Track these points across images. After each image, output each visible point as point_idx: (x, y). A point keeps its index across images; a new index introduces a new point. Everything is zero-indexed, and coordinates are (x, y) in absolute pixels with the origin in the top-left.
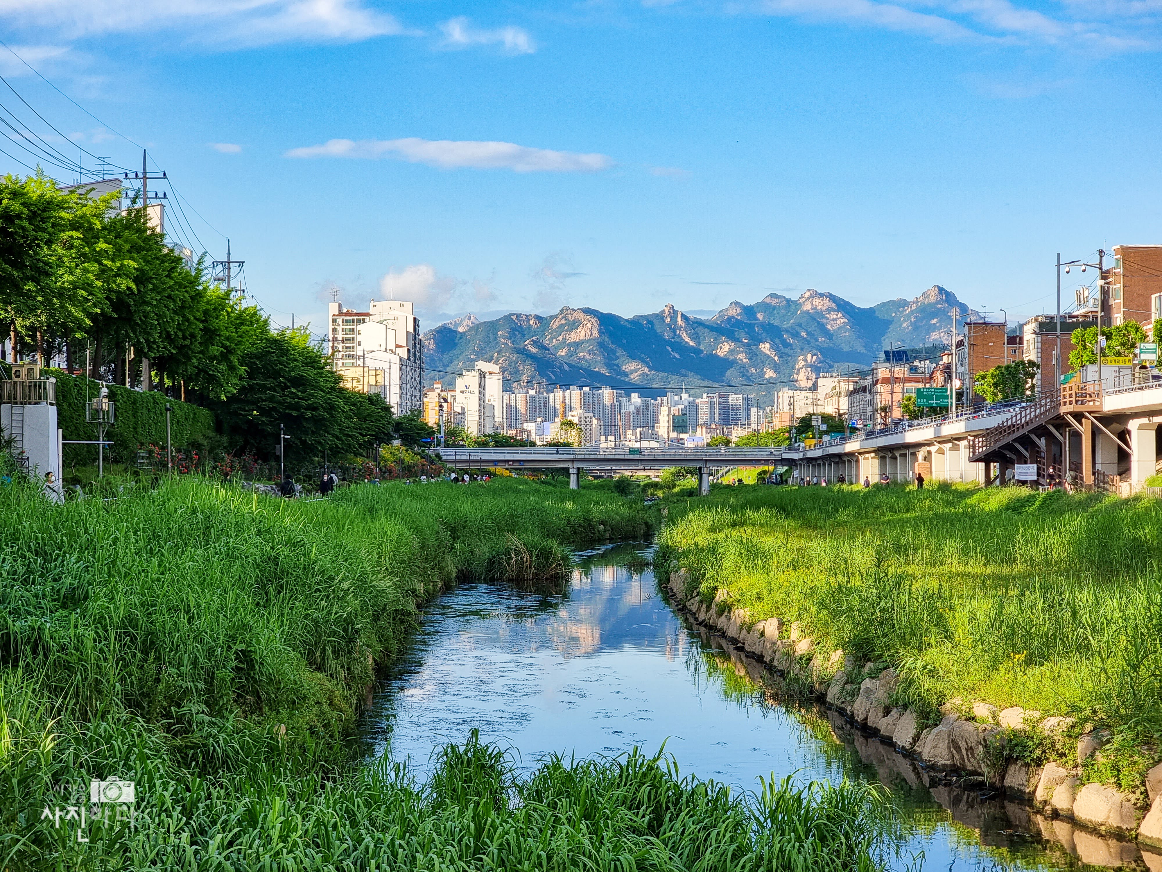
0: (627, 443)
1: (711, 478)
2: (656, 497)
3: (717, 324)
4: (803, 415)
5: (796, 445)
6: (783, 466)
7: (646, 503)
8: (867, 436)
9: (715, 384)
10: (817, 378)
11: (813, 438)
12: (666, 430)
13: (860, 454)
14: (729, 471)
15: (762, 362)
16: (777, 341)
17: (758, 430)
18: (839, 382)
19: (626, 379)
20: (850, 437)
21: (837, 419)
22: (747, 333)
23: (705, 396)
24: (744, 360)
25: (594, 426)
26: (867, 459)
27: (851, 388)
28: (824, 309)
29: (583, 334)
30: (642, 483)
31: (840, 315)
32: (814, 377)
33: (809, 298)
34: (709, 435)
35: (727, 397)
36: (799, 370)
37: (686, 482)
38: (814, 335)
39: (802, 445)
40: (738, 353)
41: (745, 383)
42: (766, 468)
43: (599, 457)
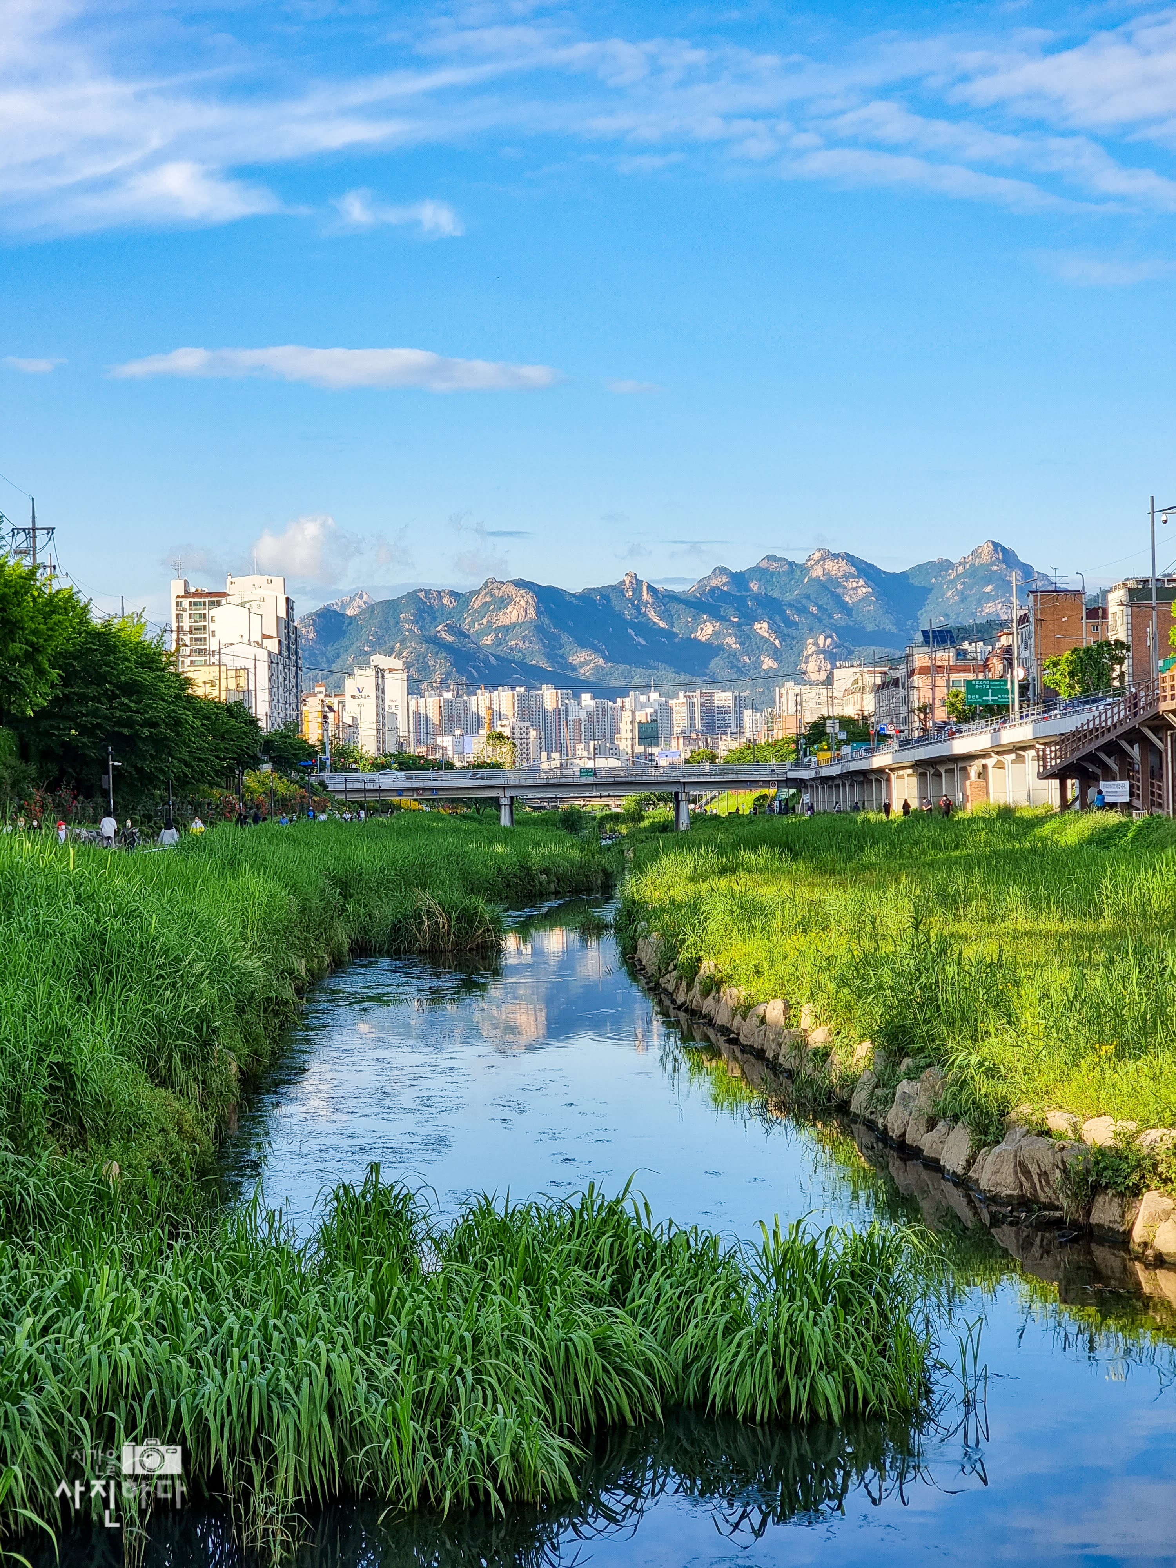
0: (577, 761)
1: (692, 806)
2: (617, 834)
3: (696, 597)
4: (815, 719)
5: (806, 760)
6: (789, 788)
7: (604, 843)
8: (900, 746)
9: (696, 679)
10: (832, 669)
11: (829, 750)
12: (629, 742)
13: (892, 770)
14: (715, 797)
15: (758, 648)
16: (777, 618)
17: (755, 740)
18: (862, 674)
19: (574, 675)
20: (878, 748)
21: (860, 723)
22: (737, 609)
23: (681, 694)
24: (734, 646)
25: (532, 739)
26: (902, 777)
27: (878, 682)
28: (840, 575)
29: (514, 614)
30: (599, 815)
31: (861, 583)
32: (829, 667)
33: (819, 561)
34: (688, 749)
35: (712, 695)
36: (807, 657)
37: (657, 812)
38: (826, 610)
39: (814, 759)
40: (725, 636)
41: (735, 677)
42: (766, 792)
43: (539, 782)
